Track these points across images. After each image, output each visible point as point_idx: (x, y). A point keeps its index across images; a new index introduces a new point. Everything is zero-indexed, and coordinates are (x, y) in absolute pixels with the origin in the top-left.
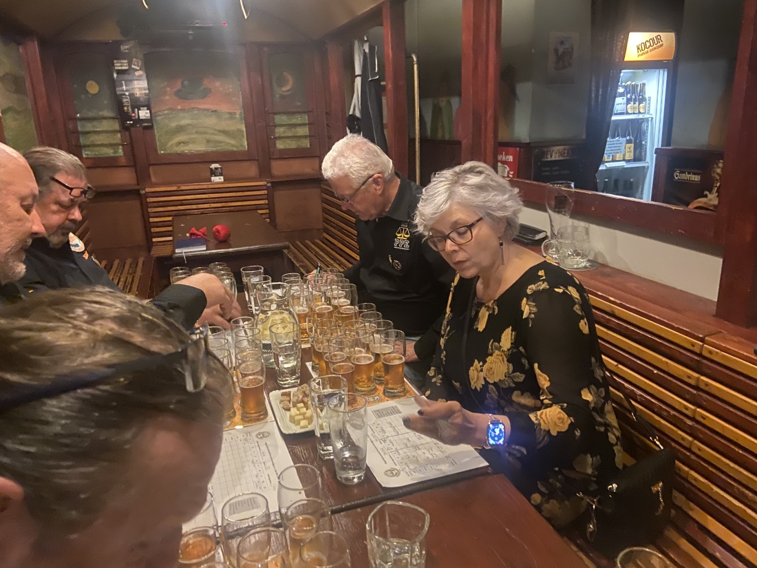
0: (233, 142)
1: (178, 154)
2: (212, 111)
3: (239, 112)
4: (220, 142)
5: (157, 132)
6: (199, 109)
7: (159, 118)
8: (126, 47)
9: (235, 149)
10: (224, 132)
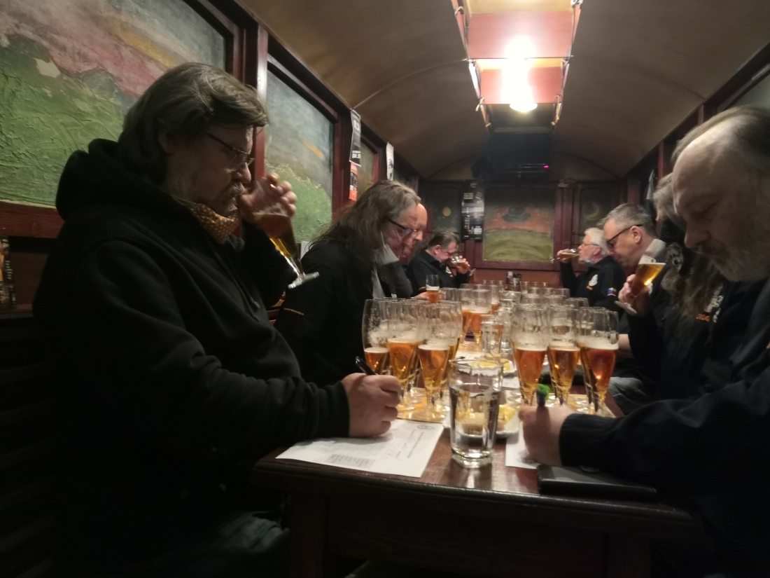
0: (541, 255)
1: (497, 262)
2: (529, 231)
3: (549, 232)
4: (531, 255)
5: (485, 245)
6: (519, 229)
7: (487, 235)
8: (475, 184)
9: (542, 261)
10: (536, 248)
